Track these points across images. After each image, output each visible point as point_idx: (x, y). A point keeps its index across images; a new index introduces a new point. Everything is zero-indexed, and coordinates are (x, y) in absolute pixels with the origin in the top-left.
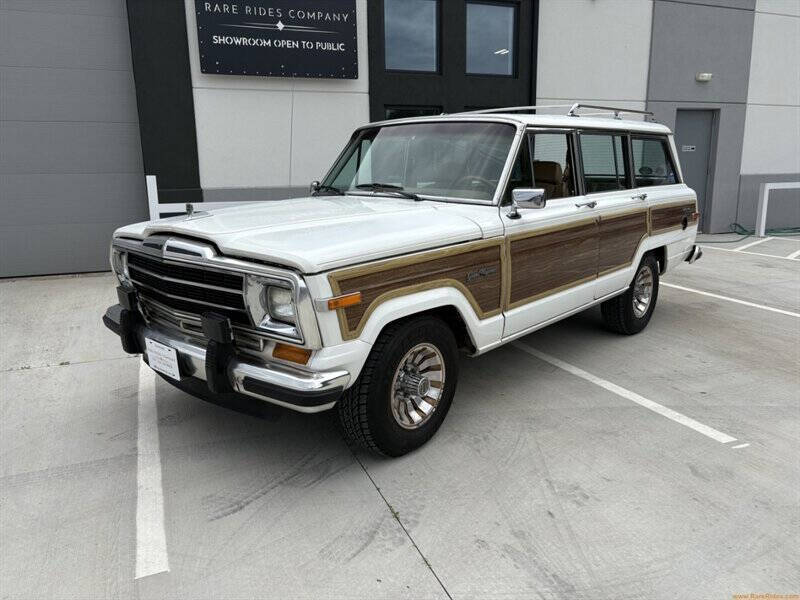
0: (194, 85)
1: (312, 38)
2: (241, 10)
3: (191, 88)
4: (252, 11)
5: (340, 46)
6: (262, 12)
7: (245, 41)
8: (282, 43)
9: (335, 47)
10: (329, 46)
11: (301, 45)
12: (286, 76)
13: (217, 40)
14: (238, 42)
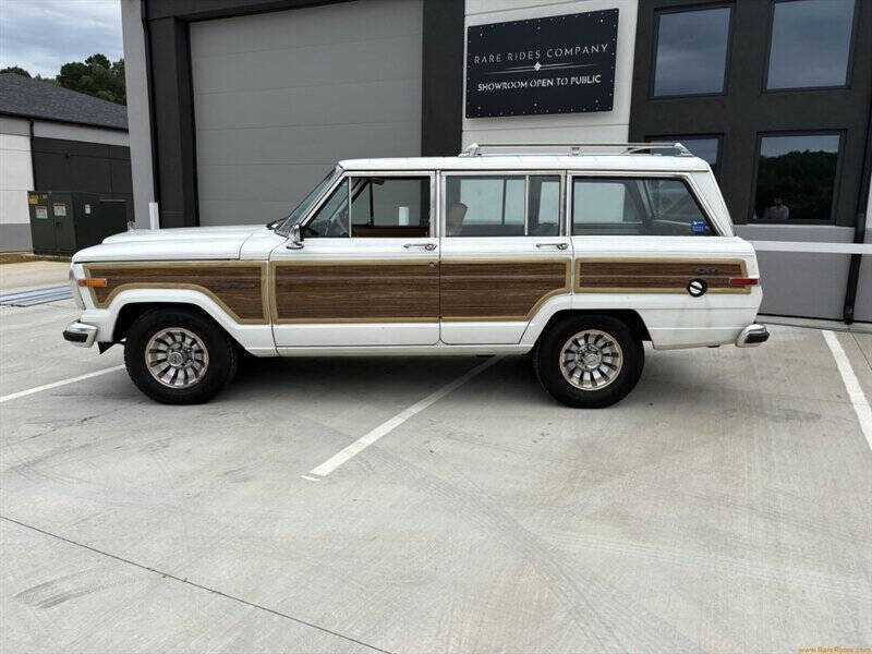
0: (464, 129)
1: (568, 74)
2: (504, 57)
3: (462, 131)
4: (514, 58)
5: (595, 79)
6: (522, 55)
7: (505, 85)
8: (537, 83)
9: (591, 79)
10: (585, 80)
11: (555, 82)
12: (538, 113)
13: (482, 87)
14: (498, 87)
